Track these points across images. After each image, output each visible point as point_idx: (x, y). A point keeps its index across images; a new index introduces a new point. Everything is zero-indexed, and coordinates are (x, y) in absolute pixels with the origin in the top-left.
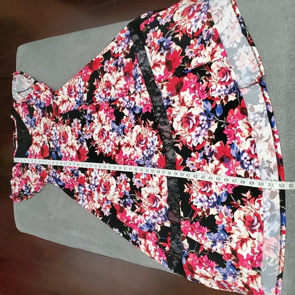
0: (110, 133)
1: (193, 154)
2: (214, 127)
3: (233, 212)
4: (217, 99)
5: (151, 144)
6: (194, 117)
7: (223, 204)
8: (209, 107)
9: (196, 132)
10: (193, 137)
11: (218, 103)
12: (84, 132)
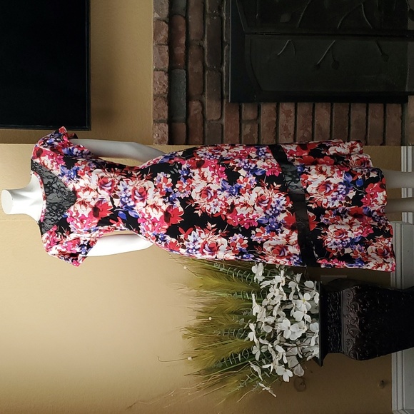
0: (219, 192)
1: (326, 212)
2: (352, 194)
3: (366, 248)
4: (359, 174)
5: (276, 203)
6: (333, 185)
7: (356, 244)
8: (350, 179)
9: (332, 196)
10: (330, 200)
11: (360, 177)
12: (176, 190)
